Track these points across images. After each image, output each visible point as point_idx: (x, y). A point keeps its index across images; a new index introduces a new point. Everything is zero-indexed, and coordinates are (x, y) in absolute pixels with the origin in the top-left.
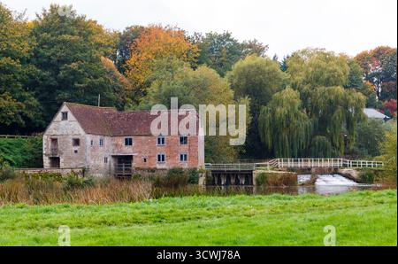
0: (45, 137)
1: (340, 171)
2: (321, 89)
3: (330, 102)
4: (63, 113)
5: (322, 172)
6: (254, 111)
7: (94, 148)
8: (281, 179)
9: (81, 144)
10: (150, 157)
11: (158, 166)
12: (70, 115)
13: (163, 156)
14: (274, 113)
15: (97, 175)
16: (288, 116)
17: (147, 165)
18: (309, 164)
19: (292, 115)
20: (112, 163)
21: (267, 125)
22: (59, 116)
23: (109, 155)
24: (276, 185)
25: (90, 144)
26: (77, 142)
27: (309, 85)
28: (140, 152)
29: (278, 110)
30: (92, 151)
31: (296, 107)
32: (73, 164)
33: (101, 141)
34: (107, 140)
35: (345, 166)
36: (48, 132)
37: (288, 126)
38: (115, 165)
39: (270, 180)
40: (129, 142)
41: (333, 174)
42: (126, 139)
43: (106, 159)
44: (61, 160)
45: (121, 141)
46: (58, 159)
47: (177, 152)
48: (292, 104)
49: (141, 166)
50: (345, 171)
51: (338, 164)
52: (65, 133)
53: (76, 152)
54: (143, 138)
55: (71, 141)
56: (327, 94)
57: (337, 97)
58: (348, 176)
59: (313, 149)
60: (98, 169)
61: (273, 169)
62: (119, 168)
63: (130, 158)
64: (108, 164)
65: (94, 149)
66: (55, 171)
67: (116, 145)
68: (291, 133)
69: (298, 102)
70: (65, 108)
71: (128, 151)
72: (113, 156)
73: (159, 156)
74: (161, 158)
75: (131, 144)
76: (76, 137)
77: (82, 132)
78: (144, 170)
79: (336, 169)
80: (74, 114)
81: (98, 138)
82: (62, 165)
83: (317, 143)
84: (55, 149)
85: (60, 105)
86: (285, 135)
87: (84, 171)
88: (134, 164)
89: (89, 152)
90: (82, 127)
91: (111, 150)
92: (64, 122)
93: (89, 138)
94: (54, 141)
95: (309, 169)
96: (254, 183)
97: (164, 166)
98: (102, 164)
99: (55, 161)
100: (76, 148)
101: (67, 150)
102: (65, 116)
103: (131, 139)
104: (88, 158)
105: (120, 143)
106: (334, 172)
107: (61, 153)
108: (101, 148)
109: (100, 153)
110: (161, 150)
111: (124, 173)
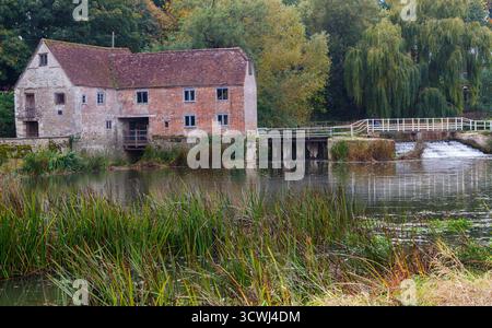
0: (16, 91)
1: (459, 135)
2: (431, 22)
3: (446, 41)
4: (41, 56)
5: (434, 137)
6: (336, 54)
7: (88, 107)
8: (370, 150)
9: (67, 101)
10: (174, 119)
11: (186, 134)
12: (51, 58)
13: (193, 118)
14: (364, 56)
15: (95, 147)
16: (385, 61)
17: (169, 132)
18: (413, 127)
19: (391, 58)
20: (119, 129)
21: (355, 74)
22: (36, 60)
23: (113, 118)
24: (361, 159)
25: (80, 100)
26: (61, 98)
28: (159, 112)
29: (371, 51)
30: (83, 111)
31: (397, 48)
32: (57, 132)
33: (100, 99)
34: (109, 95)
35: (466, 129)
36: (20, 84)
37: (385, 74)
38: (124, 132)
39: (352, 151)
40: (142, 98)
41: (448, 140)
42: (139, 94)
43: (109, 124)
44: (41, 125)
45: (131, 96)
46: (36, 123)
47: (212, 111)
48: (391, 43)
49: (161, 133)
50: (466, 136)
51: (456, 126)
52: (44, 85)
53: (60, 113)
54: (164, 91)
55: (53, 97)
56: (440, 29)
57: (454, 32)
58: (471, 144)
59: (420, 106)
60: (95, 138)
61: (359, 135)
62: (129, 137)
63: (145, 120)
64: (113, 130)
65: (88, 109)
67: (125, 103)
68: (389, 84)
69: (399, 41)
70: (43, 48)
71: (141, 110)
72: (120, 119)
73: (187, 118)
74: (191, 121)
75: (145, 101)
76: (60, 91)
77: (68, 83)
78: (165, 138)
79: (453, 133)
80: (56, 57)
81: (94, 92)
82: (41, 132)
83: (426, 98)
84: (31, 110)
86: (381, 86)
87: (71, 142)
88: (150, 130)
89: (78, 112)
90: (69, 76)
91: (117, 110)
92: (42, 69)
93: (78, 92)
94: (30, 97)
95: (414, 134)
96: (330, 156)
98: (102, 131)
99: (32, 127)
100: (61, 107)
101: (48, 110)
102: (44, 60)
103: (145, 94)
104: (78, 122)
105: (130, 99)
106: (451, 137)
107: (40, 116)
108: (101, 107)
109: (98, 115)
110: (190, 109)
111: (136, 145)
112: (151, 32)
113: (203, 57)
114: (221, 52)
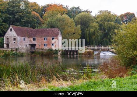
2: (106, 23)
3: (109, 27)
5: (104, 50)
6: (83, 30)
7: (21, 41)
8: (87, 53)
9: (16, 40)
10: (41, 45)
11: (44, 48)
12: (13, 30)
13: (46, 44)
14: (89, 31)
15: (23, 51)
16: (94, 32)
17: (41, 48)
19: (96, 31)
20: (29, 47)
21: (87, 35)
22: (9, 30)
23: (27, 44)
24: (85, 55)
25: (19, 40)
26: (15, 39)
27: (102, 22)
28: (38, 43)
29: (91, 30)
31: (97, 29)
32: (14, 47)
33: (24, 40)
34: (26, 39)
35: (112, 48)
36: (5, 36)
37: (94, 35)
38: (30, 47)
40: (34, 40)
42: (34, 38)
43: (26, 46)
44: (10, 45)
45: (32, 39)
46: (9, 45)
47: (51, 43)
49: (38, 48)
50: (111, 50)
51: (109, 48)
52: (11, 36)
53: (14, 42)
54: (39, 38)
55: (13, 39)
56: (108, 25)
57: (112, 26)
58: (112, 52)
60: (23, 49)
62: (31, 49)
63: (35, 45)
64: (27, 47)
66: (8, 49)
68: (95, 37)
69: (98, 27)
70: (11, 27)
71: (34, 42)
72: (29, 44)
73: (45, 44)
74: (45, 45)
75: (35, 40)
76: (14, 37)
77: (16, 36)
78: (39, 49)
80: (14, 29)
81: (23, 38)
82: (10, 47)
83: (104, 41)
84: (8, 42)
85: (9, 26)
86: (93, 38)
87: (17, 49)
88: (36, 47)
89: (19, 43)
90: (17, 34)
91: (28, 42)
92: (11, 32)
93: (19, 38)
94: (8, 39)
95: (99, 49)
96: (78, 54)
97: (46, 48)
98: (25, 47)
100: (15, 41)
101: (12, 42)
102: (11, 30)
103: (35, 39)
104: (19, 45)
105: (31, 40)
106: (108, 50)
107: (10, 43)
108: (24, 41)
109: (24, 43)
110: (45, 42)
111: (33, 50)
112: (39, 24)
113: (49, 30)
114: (53, 29)
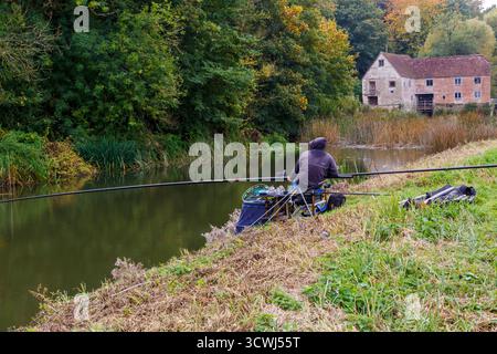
0: (364, 80)
4: (380, 61)
7: (406, 88)
9: (397, 85)
10: (448, 95)
11: (455, 102)
12: (386, 62)
13: (460, 94)
17: (446, 102)
20: (416, 101)
22: (377, 63)
23: (414, 94)
25: (403, 85)
26: (392, 84)
28: (440, 91)
30: (405, 90)
32: (390, 102)
34: (413, 81)
36: (366, 76)
40: (430, 83)
42: (428, 81)
43: (412, 98)
44: (379, 99)
45: (423, 82)
46: (376, 98)
47: (472, 90)
49: (441, 102)
52: (382, 76)
53: (392, 92)
54: (443, 79)
55: (388, 83)
60: (408, 105)
62: (421, 105)
63: (432, 95)
64: (413, 101)
66: (373, 107)
67: (419, 86)
70: (381, 57)
71: (429, 90)
72: (416, 95)
73: (456, 94)
74: (458, 96)
75: (432, 85)
76: (392, 80)
77: (398, 76)
78: (442, 105)
80: (390, 61)
81: (408, 80)
82: (379, 103)
84: (373, 91)
85: (377, 55)
87: (400, 107)
88: (434, 101)
90: (396, 68)
91: (415, 90)
92: (380, 69)
93: (403, 80)
94: (373, 83)
97: (460, 102)
98: (410, 101)
99: (373, 100)
100: (392, 89)
101: (384, 90)
102: (381, 63)
103: (431, 81)
104: (403, 96)
107: (379, 93)
108: (409, 89)
109: (409, 93)
110: (458, 89)
111: (426, 109)
113: (463, 60)
